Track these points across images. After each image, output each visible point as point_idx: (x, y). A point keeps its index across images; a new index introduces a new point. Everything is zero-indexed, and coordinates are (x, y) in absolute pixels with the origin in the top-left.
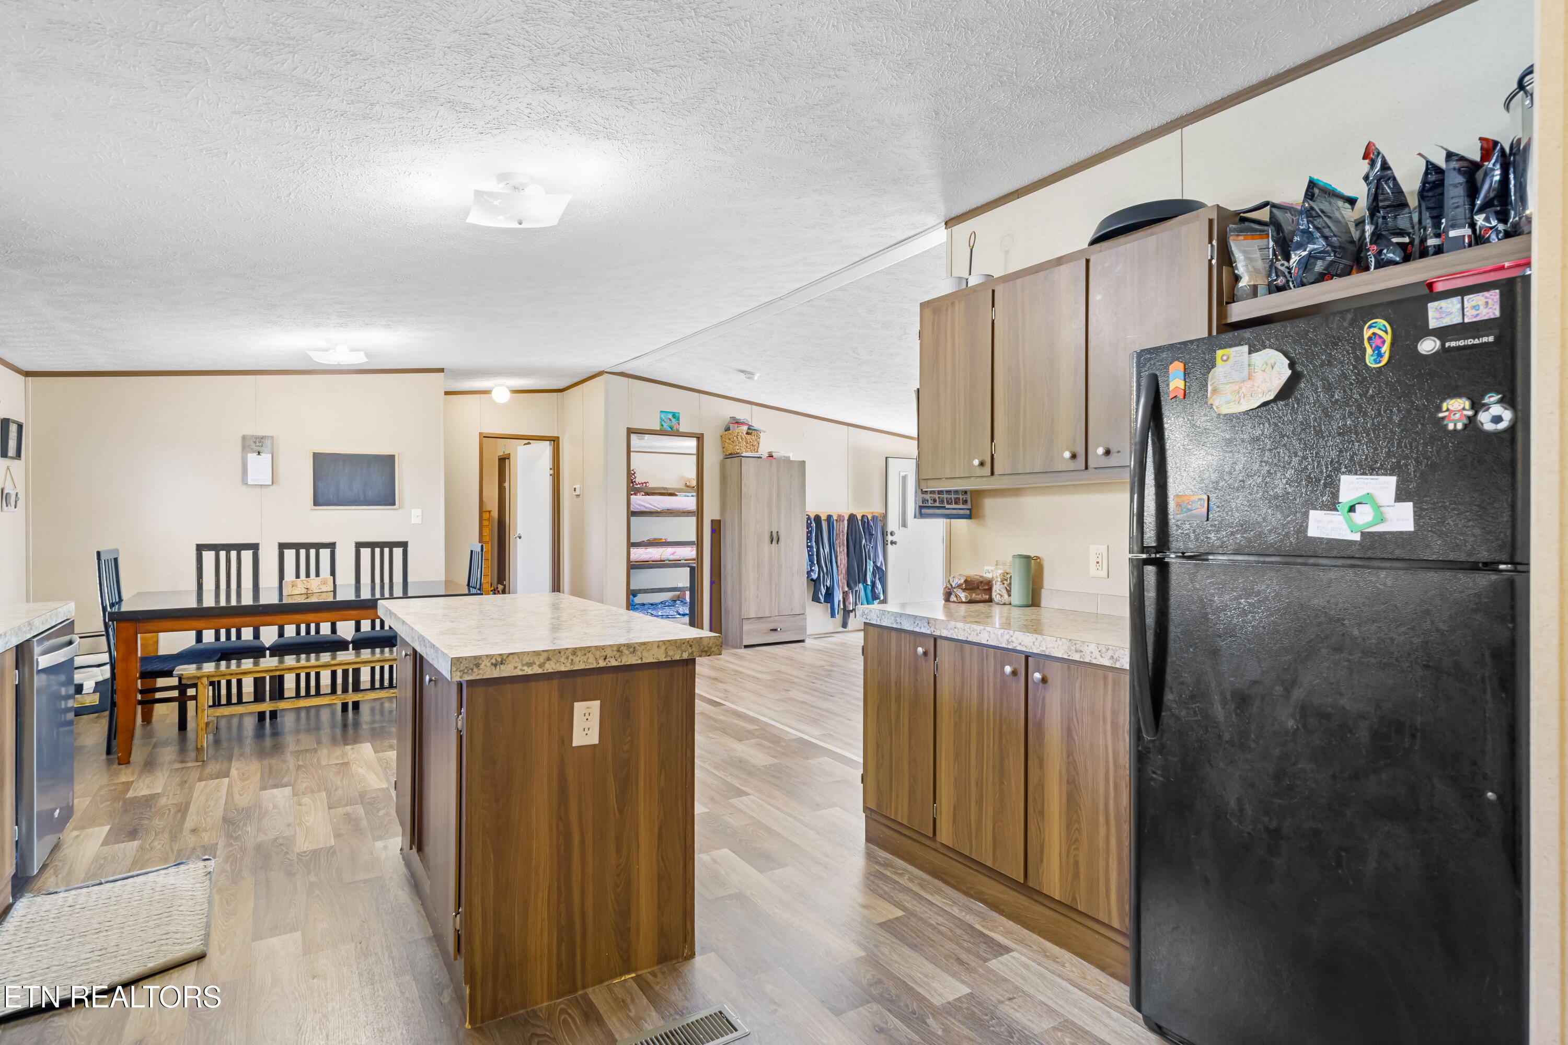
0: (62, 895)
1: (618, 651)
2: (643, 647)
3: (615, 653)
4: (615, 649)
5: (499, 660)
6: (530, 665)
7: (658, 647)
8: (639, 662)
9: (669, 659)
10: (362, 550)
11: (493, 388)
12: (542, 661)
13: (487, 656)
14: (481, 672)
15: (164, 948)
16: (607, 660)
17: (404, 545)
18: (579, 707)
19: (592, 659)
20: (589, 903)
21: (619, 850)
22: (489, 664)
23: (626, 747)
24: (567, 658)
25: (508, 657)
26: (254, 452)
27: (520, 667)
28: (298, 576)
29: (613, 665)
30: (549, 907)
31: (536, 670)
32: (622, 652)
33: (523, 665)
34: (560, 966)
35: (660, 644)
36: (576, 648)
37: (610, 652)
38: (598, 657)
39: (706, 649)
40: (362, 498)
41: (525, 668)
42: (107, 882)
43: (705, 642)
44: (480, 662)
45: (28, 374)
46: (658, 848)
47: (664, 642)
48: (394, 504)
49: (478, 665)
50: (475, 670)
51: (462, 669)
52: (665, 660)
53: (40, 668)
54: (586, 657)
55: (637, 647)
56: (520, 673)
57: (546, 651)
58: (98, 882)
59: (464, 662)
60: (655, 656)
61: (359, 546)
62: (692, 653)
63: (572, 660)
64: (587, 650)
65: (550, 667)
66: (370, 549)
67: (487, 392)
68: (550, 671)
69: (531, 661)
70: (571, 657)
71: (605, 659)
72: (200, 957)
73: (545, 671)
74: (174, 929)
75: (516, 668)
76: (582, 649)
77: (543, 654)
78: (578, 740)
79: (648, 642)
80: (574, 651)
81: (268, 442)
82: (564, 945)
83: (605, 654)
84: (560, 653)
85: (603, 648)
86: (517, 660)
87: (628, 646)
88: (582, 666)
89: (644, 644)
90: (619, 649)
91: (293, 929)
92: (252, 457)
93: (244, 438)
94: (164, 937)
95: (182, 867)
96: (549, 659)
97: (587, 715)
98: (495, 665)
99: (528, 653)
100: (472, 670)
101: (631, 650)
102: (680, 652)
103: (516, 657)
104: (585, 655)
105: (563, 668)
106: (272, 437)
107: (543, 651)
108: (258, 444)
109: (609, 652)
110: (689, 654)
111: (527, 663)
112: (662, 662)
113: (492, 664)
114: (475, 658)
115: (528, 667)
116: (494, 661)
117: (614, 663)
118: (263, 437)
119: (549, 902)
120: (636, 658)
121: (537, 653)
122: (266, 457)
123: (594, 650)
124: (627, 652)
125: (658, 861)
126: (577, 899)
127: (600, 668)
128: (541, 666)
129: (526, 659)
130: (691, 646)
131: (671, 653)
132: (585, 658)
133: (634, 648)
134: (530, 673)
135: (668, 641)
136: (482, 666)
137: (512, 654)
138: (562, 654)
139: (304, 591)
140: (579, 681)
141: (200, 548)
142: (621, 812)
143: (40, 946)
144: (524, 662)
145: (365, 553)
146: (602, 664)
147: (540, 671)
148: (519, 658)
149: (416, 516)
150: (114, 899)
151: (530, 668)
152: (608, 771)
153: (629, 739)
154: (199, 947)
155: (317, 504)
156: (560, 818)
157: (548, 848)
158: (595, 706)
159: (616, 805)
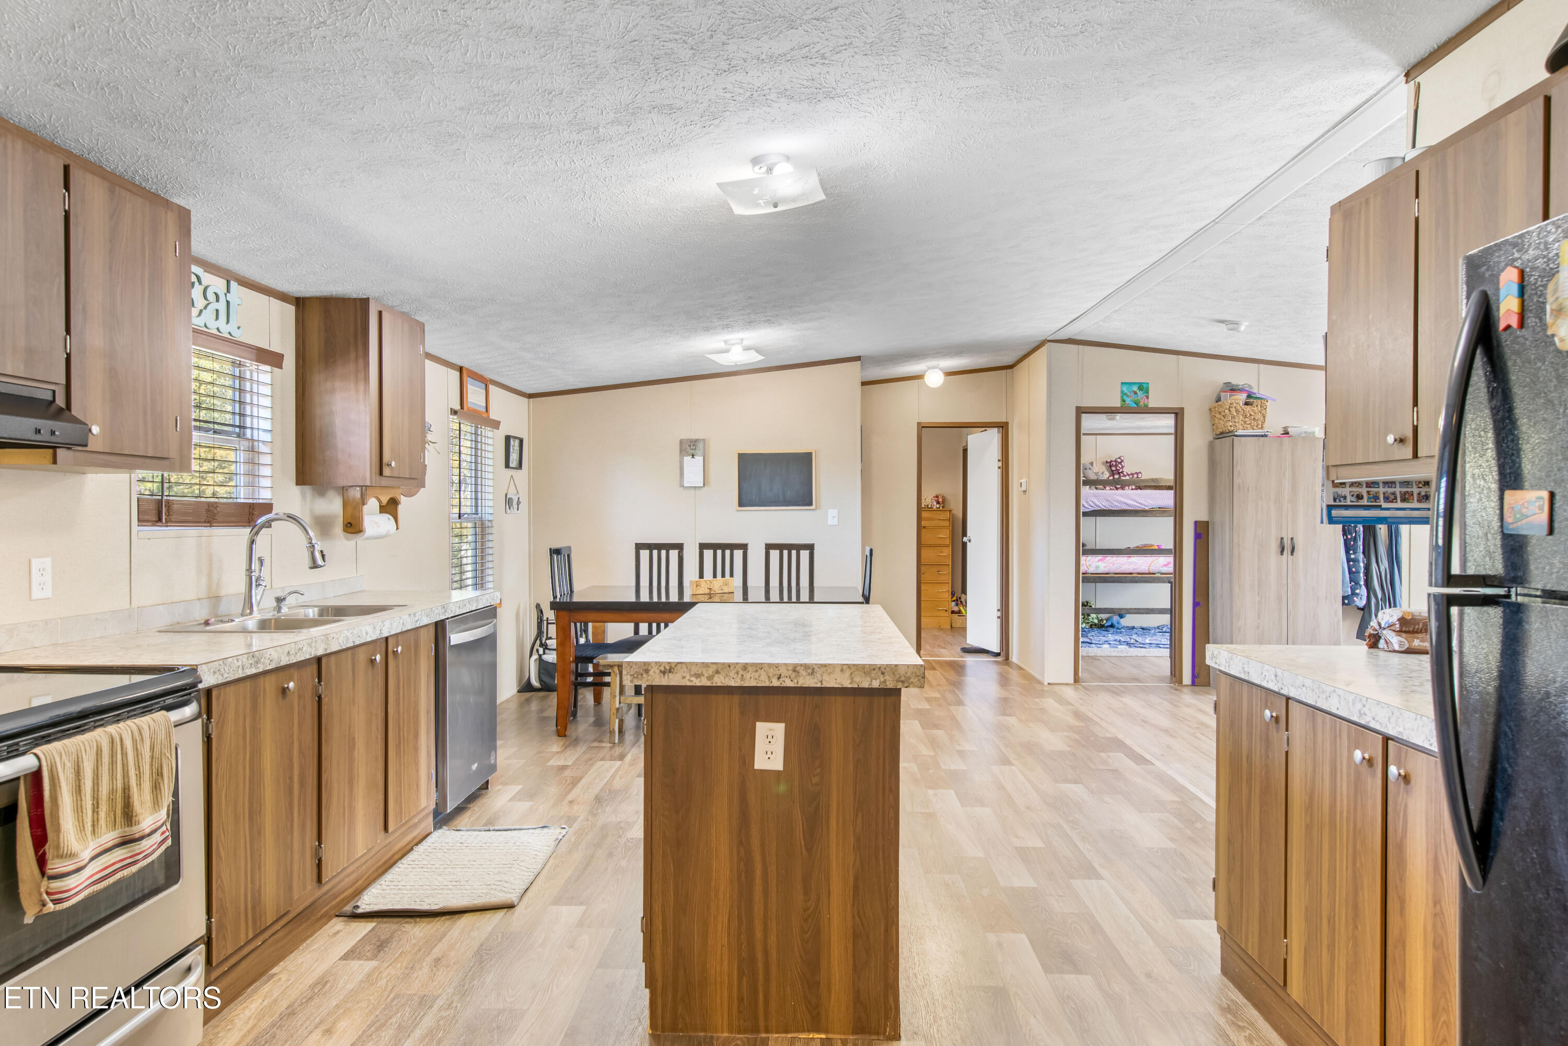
0: (462, 833)
1: (794, 671)
2: (823, 669)
3: (790, 672)
4: (790, 668)
5: (668, 668)
6: (698, 676)
7: (842, 670)
8: (819, 685)
9: (855, 686)
10: (771, 551)
11: (926, 371)
12: (711, 673)
13: (656, 663)
14: (650, 678)
15: (492, 892)
16: (781, 679)
17: (810, 548)
18: (762, 728)
19: (764, 677)
20: (773, 940)
21: (806, 892)
22: (658, 671)
23: (815, 780)
24: (737, 673)
25: (676, 666)
26: (689, 455)
27: (688, 678)
28: (715, 576)
29: (788, 685)
30: (729, 934)
31: (704, 682)
32: (798, 672)
33: (691, 676)
34: (741, 1000)
35: (845, 667)
36: (747, 664)
37: (785, 670)
38: (771, 675)
39: (903, 679)
40: (781, 499)
41: (693, 679)
42: (494, 830)
43: (902, 671)
44: (650, 668)
45: (531, 396)
46: (854, 900)
47: (849, 666)
48: (810, 504)
49: (647, 671)
50: (645, 676)
51: (632, 673)
52: (850, 686)
53: (452, 644)
54: (758, 674)
55: (816, 669)
56: (688, 684)
57: (715, 663)
58: (487, 828)
59: (634, 667)
60: (838, 681)
61: (769, 547)
62: (885, 681)
63: (742, 676)
64: (759, 667)
65: (719, 681)
66: (778, 551)
67: (919, 377)
68: (719, 684)
69: (700, 672)
70: (741, 672)
71: (779, 678)
72: (510, 907)
73: (714, 685)
74: (506, 878)
75: (684, 677)
76: (753, 665)
77: (711, 666)
78: (760, 763)
79: (830, 665)
80: (745, 667)
81: (701, 445)
82: (744, 978)
83: (779, 673)
84: (729, 666)
85: (777, 666)
86: (686, 670)
87: (806, 667)
88: (753, 683)
89: (825, 666)
90: (795, 669)
91: (582, 904)
92: (687, 459)
93: (681, 442)
94: (499, 883)
95: (546, 830)
96: (717, 672)
97: (770, 737)
98: (664, 673)
99: (697, 664)
100: (642, 675)
101: (810, 671)
102: (868, 679)
103: (684, 666)
104: (757, 671)
105: (732, 684)
106: (704, 440)
107: (712, 663)
108: (692, 447)
109: (783, 671)
110: (881, 683)
111: (695, 674)
112: (846, 688)
113: (661, 671)
114: (645, 663)
115: (696, 678)
116: (662, 668)
117: (789, 683)
118: (696, 441)
119: (729, 928)
120: (815, 680)
121: (706, 665)
122: (699, 459)
123: (766, 668)
124: (804, 673)
125: (853, 917)
126: (759, 934)
127: (773, 687)
128: (710, 678)
129: (695, 670)
130: (883, 673)
131: (857, 679)
132: (756, 676)
133: (813, 669)
134: (698, 684)
135: (854, 665)
136: (651, 673)
137: (680, 663)
138: (732, 668)
139: (707, 591)
140: (762, 699)
141: (639, 547)
142: (809, 850)
143: (428, 868)
144: (692, 673)
145: (774, 554)
146: (776, 683)
147: (708, 684)
148: (687, 667)
149: (832, 516)
150: (488, 844)
151: (699, 680)
152: (794, 803)
153: (819, 770)
154: (513, 897)
155: (741, 504)
156: (741, 843)
157: (728, 872)
158: (779, 729)
159: (803, 842)
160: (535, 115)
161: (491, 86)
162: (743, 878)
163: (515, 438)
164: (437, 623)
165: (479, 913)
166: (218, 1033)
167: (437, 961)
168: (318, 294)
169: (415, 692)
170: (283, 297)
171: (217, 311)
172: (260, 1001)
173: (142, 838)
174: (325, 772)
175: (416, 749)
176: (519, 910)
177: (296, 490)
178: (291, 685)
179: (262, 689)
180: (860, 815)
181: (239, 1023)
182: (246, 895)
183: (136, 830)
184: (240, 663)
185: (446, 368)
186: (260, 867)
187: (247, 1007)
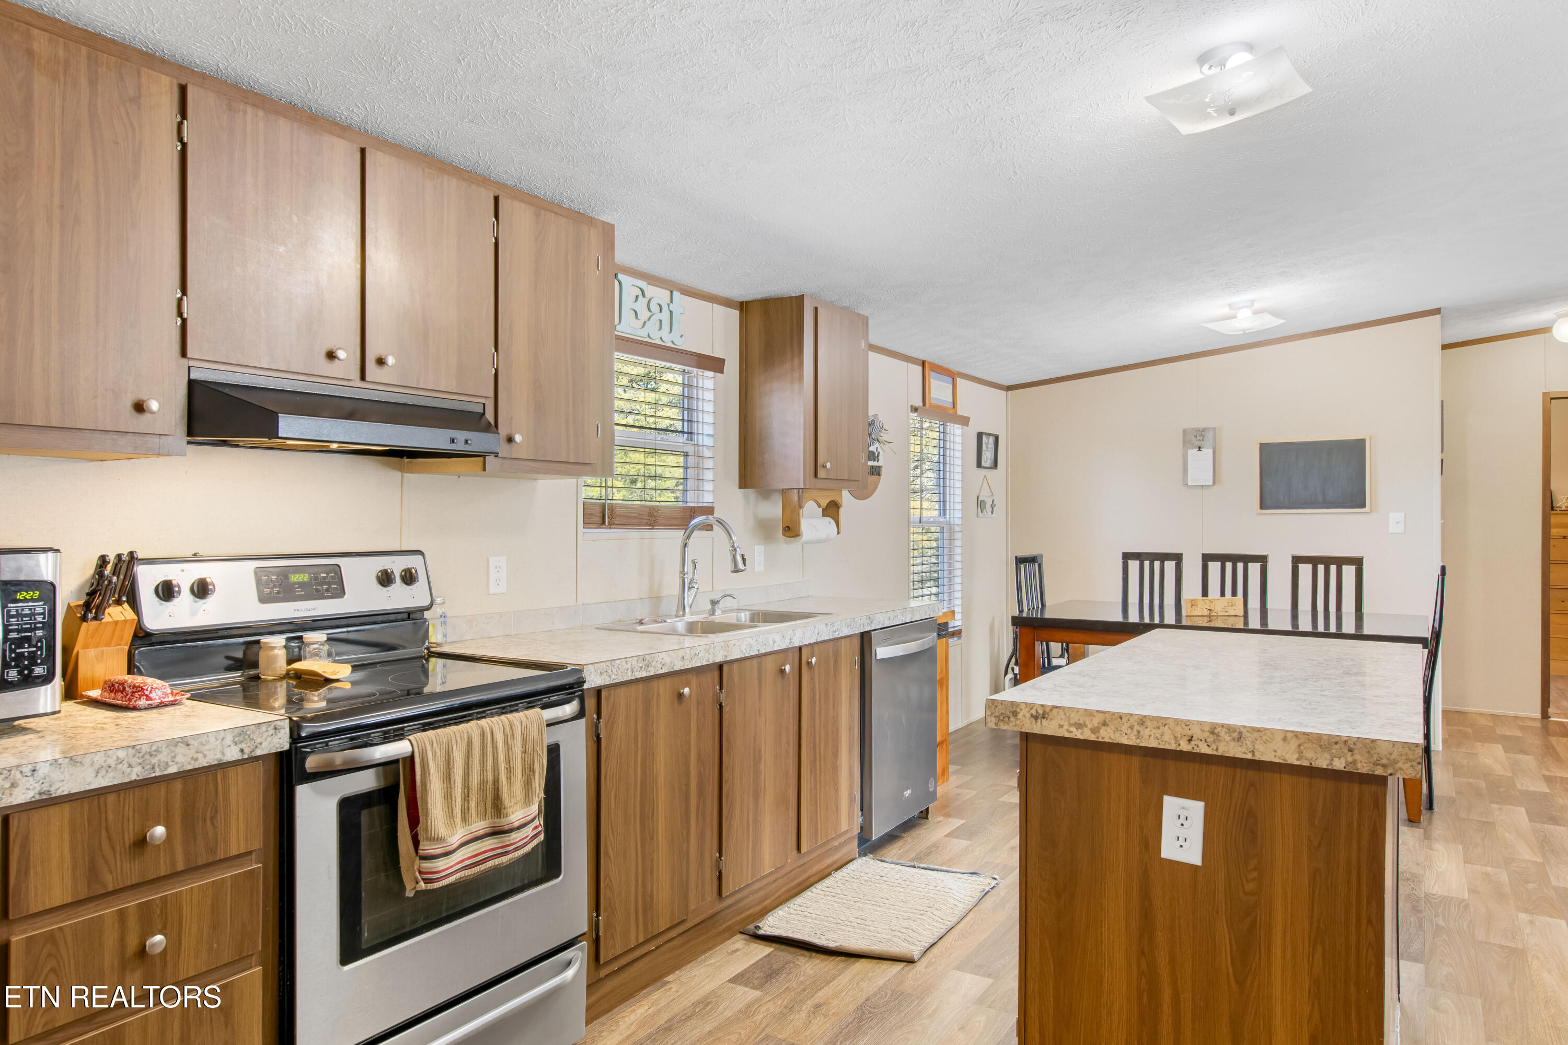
0: (885, 864)
1: (1212, 733)
2: (1256, 735)
3: (1207, 734)
4: (1207, 729)
5: (1041, 712)
6: (1080, 726)
7: (1285, 739)
8: (1249, 756)
9: (1306, 763)
10: (1300, 566)
11: (1554, 321)
12: (1096, 725)
13: (1026, 704)
14: (1018, 722)
15: (895, 939)
16: (1193, 743)
17: (1358, 563)
18: (1172, 805)
19: (1168, 737)
22: (1028, 715)
23: (1250, 886)
24: (1132, 728)
25: (1051, 710)
26: (1194, 447)
27: (1066, 727)
28: (1223, 594)
29: (1203, 751)
31: (1086, 735)
32: (1218, 735)
33: (1071, 725)
35: (1289, 735)
36: (1145, 717)
37: (1199, 731)
38: (1178, 735)
39: (1384, 761)
40: (1320, 499)
41: (1073, 729)
42: (919, 867)
43: (1383, 750)
44: (1018, 710)
45: (1009, 388)
47: (1296, 735)
48: (1363, 505)
49: (1015, 714)
50: (1012, 719)
51: (997, 714)
52: (1298, 763)
53: (878, 658)
54: (1159, 731)
55: (1245, 734)
56: (1067, 735)
57: (1102, 712)
58: (912, 864)
59: (1000, 707)
60: (1279, 754)
61: (1297, 561)
62: (1354, 762)
63: (1139, 732)
64: (1161, 722)
65: (1107, 735)
66: (1310, 566)
67: (1544, 330)
68: (1107, 740)
69: (1081, 722)
70: (1136, 727)
71: (1190, 740)
72: (910, 961)
73: (1100, 740)
74: (914, 927)
75: (1061, 726)
76: (1153, 718)
77: (1096, 714)
78: (1169, 850)
79: (1265, 729)
80: (1142, 721)
81: (1209, 435)
83: (1190, 733)
84: (1121, 718)
85: (1187, 723)
86: (1063, 717)
87: (1230, 729)
88: (1153, 744)
89: (1258, 730)
90: (1213, 730)
91: (989, 976)
92: (1193, 453)
93: (1185, 432)
94: (904, 930)
95: (974, 877)
96: (1105, 724)
97: (1183, 817)
98: (1036, 717)
99: (1078, 710)
100: (1009, 718)
101: (1235, 735)
102: (1327, 756)
103: (1061, 712)
104: (1158, 728)
105: (1125, 741)
106: (1214, 428)
107: (1098, 711)
108: (1198, 438)
109: (1196, 732)
110: (1347, 764)
111: (1076, 723)
112: (1292, 765)
113: (1032, 716)
114: (1013, 704)
115: (1077, 729)
116: (1034, 712)
117: (1204, 749)
118: (1204, 430)
120: (1244, 750)
121: (1089, 713)
122: (1207, 452)
123: (1172, 725)
124: (1227, 738)
127: (1181, 752)
128: (1094, 730)
129: (1075, 718)
130: (1351, 750)
131: (1309, 754)
132: (1158, 733)
133: (1240, 733)
134: (1080, 737)
135: (1304, 733)
136: (1020, 716)
137: (1057, 707)
138: (1124, 720)
139: (1206, 613)
140: (1171, 765)
141: (1127, 556)
142: (1240, 983)
143: (839, 898)
144: (1072, 722)
145: (1305, 570)
146: (1185, 747)
147: (1092, 737)
148: (1065, 714)
149: (1395, 521)
150: (908, 883)
151: (1080, 731)
152: (1218, 912)
153: (1255, 874)
154: (916, 953)
155: (1262, 507)
156: (1143, 953)
157: (1125, 987)
158: (1196, 809)
159: (1231, 970)
160: (906, 57)
161: (846, 32)
162: (1145, 1000)
163: (989, 435)
164: (862, 634)
165: (875, 961)
166: (602, 1031)
167: (818, 1006)
168: (759, 296)
169: (834, 707)
170: (727, 303)
171: (660, 321)
172: (647, 1007)
173: (511, 831)
174: (726, 782)
175: (835, 768)
176: (920, 967)
177: (740, 493)
178: (686, 691)
179: (656, 693)
180: (1319, 949)
181: (623, 1025)
182: (636, 898)
183: (504, 822)
184: (629, 666)
185: (906, 363)
186: (652, 872)
187: (634, 1010)
